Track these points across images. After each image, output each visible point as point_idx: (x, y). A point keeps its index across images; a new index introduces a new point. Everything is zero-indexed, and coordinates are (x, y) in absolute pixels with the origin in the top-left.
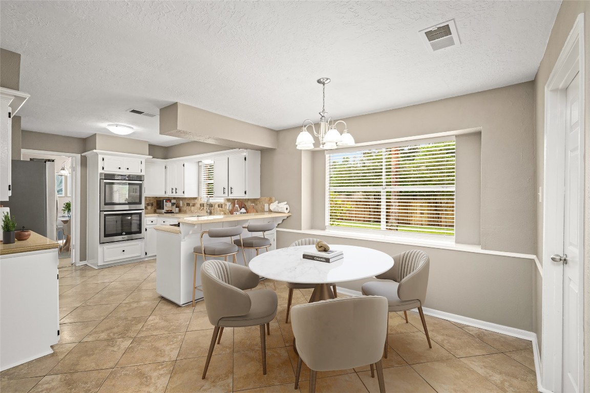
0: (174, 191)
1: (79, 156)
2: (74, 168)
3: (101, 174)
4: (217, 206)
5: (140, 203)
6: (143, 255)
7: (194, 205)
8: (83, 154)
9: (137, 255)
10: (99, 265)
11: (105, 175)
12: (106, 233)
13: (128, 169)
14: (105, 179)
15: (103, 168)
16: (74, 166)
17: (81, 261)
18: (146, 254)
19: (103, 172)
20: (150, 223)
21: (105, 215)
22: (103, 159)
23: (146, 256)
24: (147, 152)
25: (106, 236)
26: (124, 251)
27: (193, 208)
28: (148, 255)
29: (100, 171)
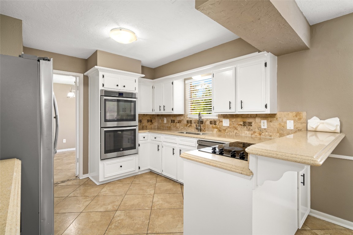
0: (162, 108)
1: (82, 75)
2: (78, 87)
3: (102, 90)
4: (208, 123)
5: (134, 120)
6: (137, 170)
7: (179, 122)
8: (85, 74)
9: (133, 169)
10: (100, 181)
11: (106, 91)
12: (106, 149)
13: (124, 86)
14: (105, 96)
15: (103, 85)
16: (78, 85)
17: (84, 174)
18: (139, 168)
19: (103, 88)
20: (142, 139)
21: (105, 131)
22: (103, 76)
23: (139, 170)
24: (141, 71)
25: (106, 152)
26: (121, 166)
27: (178, 125)
28: (141, 169)
29: (101, 88)
